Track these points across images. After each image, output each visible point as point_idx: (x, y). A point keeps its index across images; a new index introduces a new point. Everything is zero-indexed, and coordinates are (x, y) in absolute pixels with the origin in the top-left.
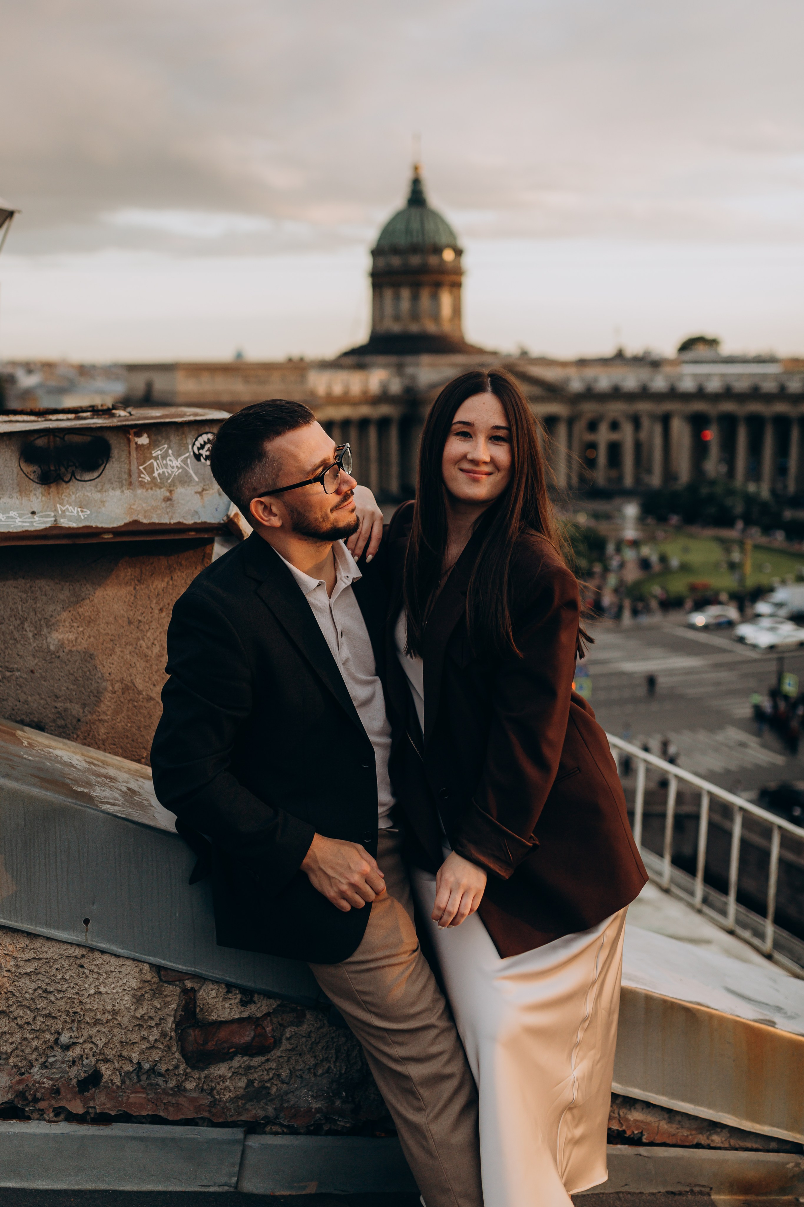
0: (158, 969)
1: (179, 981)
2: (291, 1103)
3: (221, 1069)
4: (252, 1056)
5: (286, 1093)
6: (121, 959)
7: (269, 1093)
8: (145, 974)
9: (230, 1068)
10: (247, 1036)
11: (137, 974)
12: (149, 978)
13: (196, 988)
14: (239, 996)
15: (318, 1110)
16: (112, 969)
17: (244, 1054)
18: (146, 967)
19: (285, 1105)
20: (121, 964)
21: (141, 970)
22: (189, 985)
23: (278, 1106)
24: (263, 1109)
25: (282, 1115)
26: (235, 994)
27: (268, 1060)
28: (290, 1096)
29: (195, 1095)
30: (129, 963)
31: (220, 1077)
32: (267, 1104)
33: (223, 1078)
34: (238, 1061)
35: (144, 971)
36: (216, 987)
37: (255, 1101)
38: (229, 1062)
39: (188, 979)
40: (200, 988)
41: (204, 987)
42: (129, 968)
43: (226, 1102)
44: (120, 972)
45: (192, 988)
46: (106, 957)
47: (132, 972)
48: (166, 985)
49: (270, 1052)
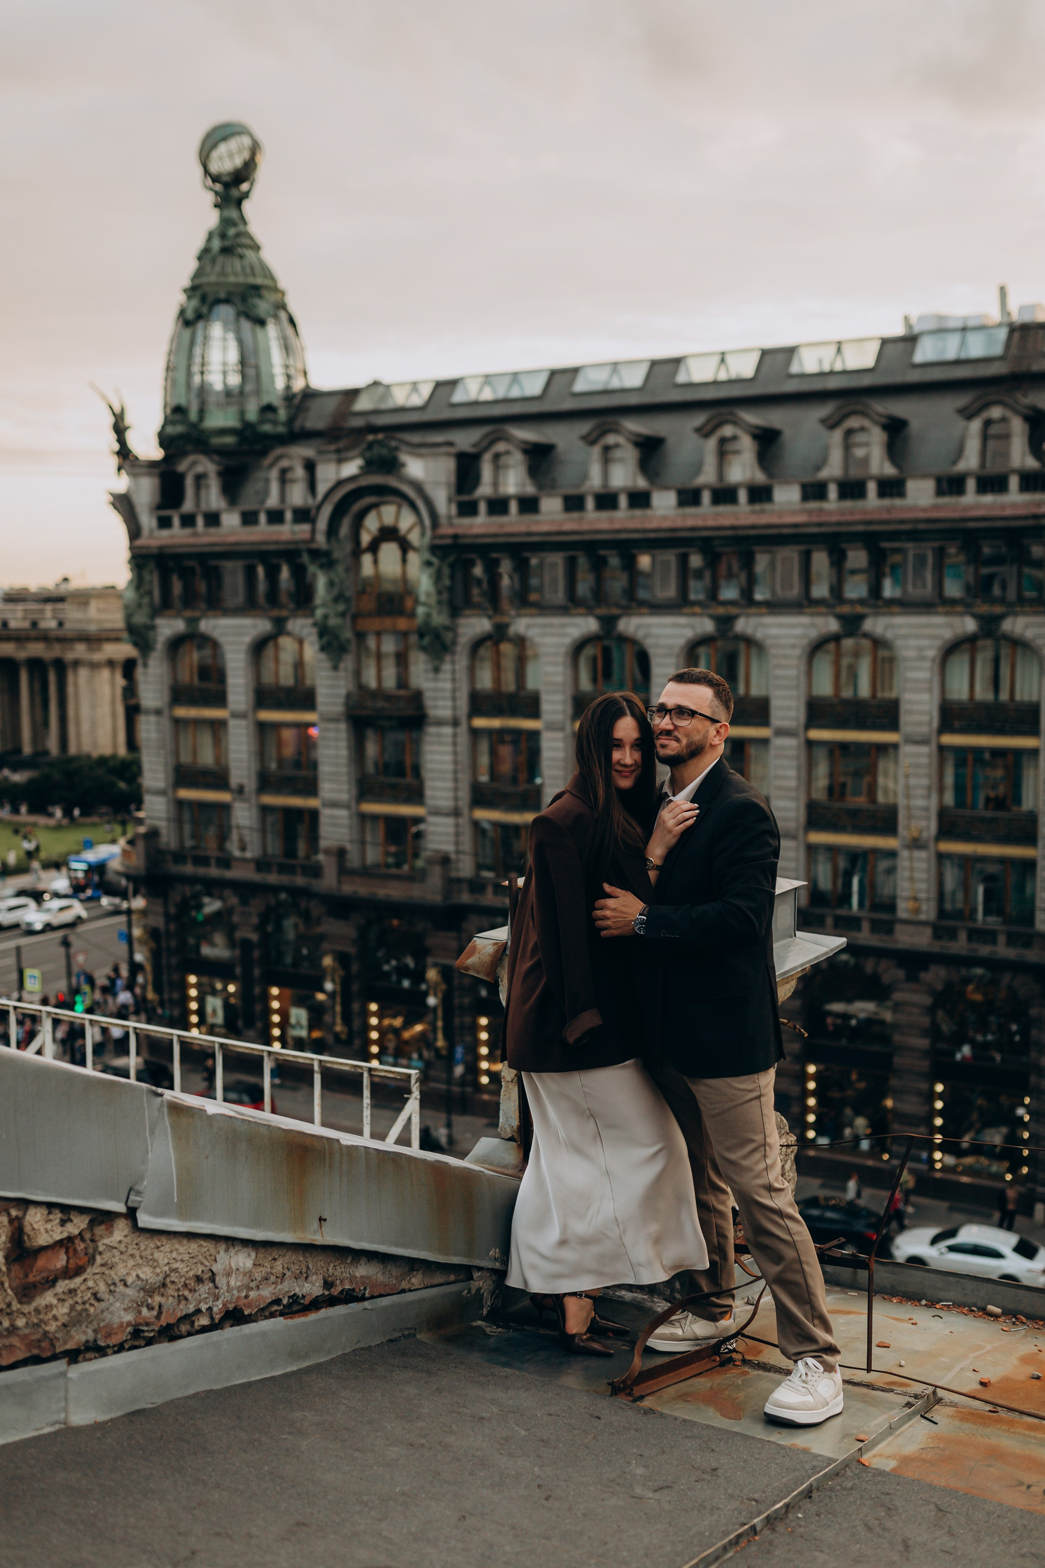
1: (5, 1210)
2: (107, 1321)
3: (48, 1298)
4: (71, 1278)
5: (102, 1311)
7: (88, 1315)
9: (56, 1295)
10: (60, 1261)
13: (20, 1217)
14: (59, 1216)
15: (129, 1324)
17: (65, 1278)
19: (102, 1325)
22: (14, 1213)
23: (97, 1326)
24: (85, 1333)
25: (99, 1336)
26: (56, 1214)
27: (85, 1280)
28: (105, 1314)
29: (27, 1331)
31: (47, 1306)
32: (87, 1327)
33: (49, 1307)
34: (62, 1286)
36: (38, 1210)
37: (78, 1325)
38: (52, 1289)
39: (13, 1207)
40: (25, 1214)
41: (28, 1212)
43: (56, 1332)
45: (17, 1217)
49: (85, 1271)
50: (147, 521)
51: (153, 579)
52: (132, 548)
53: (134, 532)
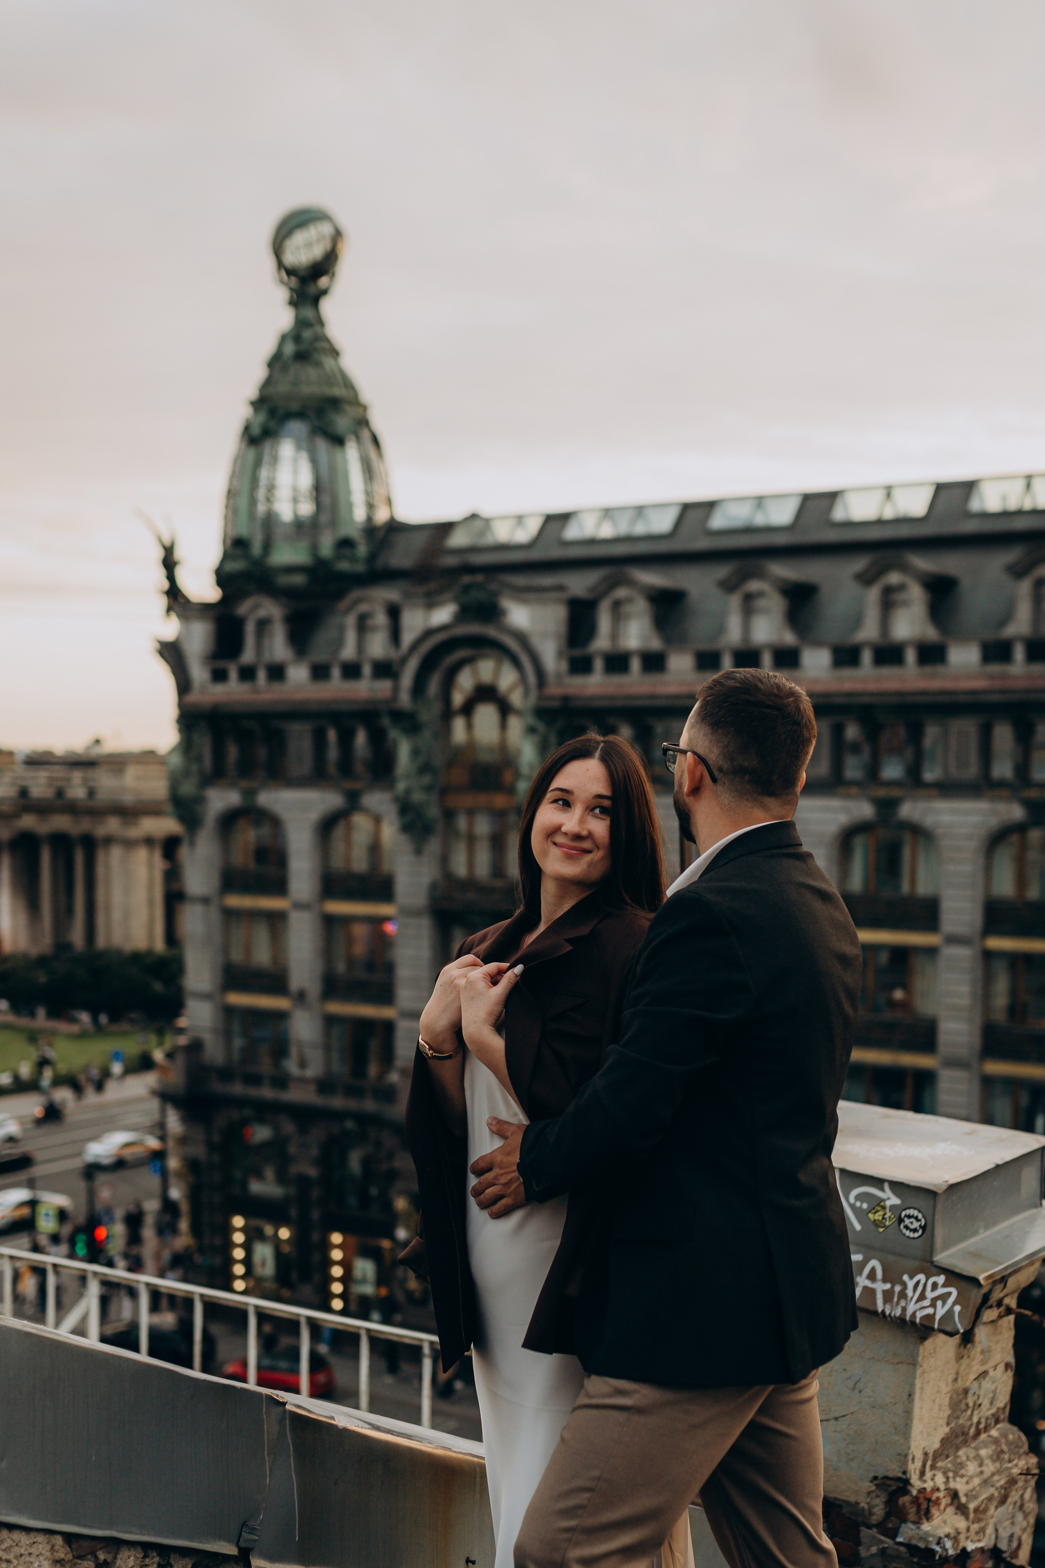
0: (70, 1538)
1: (91, 1553)
6: (32, 1534)
8: (57, 1552)
11: (48, 1554)
12: (62, 1556)
13: (109, 1560)
14: (157, 1559)
16: (22, 1551)
18: (59, 1540)
20: (31, 1541)
21: (53, 1546)
22: (102, 1556)
26: (153, 1558)
30: (40, 1538)
35: (57, 1547)
36: (133, 1552)
39: (101, 1549)
40: (115, 1558)
41: (119, 1557)
42: (41, 1546)
44: (30, 1554)
45: (105, 1560)
46: (16, 1535)
47: (44, 1552)
48: (79, 1562)
50: (199, 673)
51: (205, 744)
52: (181, 705)
53: (184, 686)
